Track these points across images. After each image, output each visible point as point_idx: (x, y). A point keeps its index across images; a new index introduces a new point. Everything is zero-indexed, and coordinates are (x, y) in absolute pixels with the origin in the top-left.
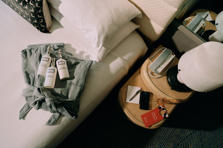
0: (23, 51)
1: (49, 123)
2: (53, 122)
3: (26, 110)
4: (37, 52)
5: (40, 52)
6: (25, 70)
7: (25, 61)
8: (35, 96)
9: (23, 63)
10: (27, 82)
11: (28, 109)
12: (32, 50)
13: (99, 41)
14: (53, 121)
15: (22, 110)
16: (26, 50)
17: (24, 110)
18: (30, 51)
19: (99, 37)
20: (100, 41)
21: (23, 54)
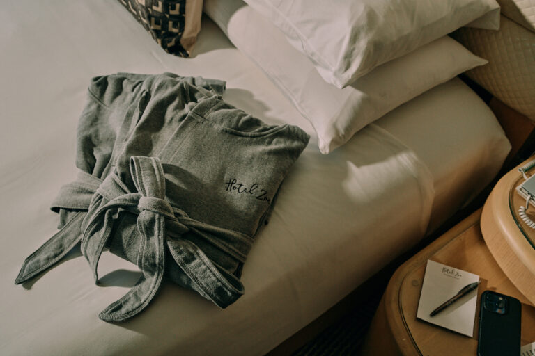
0: (96, 79)
1: (113, 311)
2: (128, 313)
3: (48, 259)
4: (140, 87)
5: (150, 87)
6: (86, 133)
7: (94, 107)
8: (101, 197)
9: (85, 112)
10: (84, 165)
11: (56, 256)
12: (125, 82)
13: (354, 49)
14: (131, 310)
15: (34, 255)
16: (109, 79)
17: (42, 257)
18: (120, 82)
19: (354, 39)
20: (356, 51)
21: (95, 87)
